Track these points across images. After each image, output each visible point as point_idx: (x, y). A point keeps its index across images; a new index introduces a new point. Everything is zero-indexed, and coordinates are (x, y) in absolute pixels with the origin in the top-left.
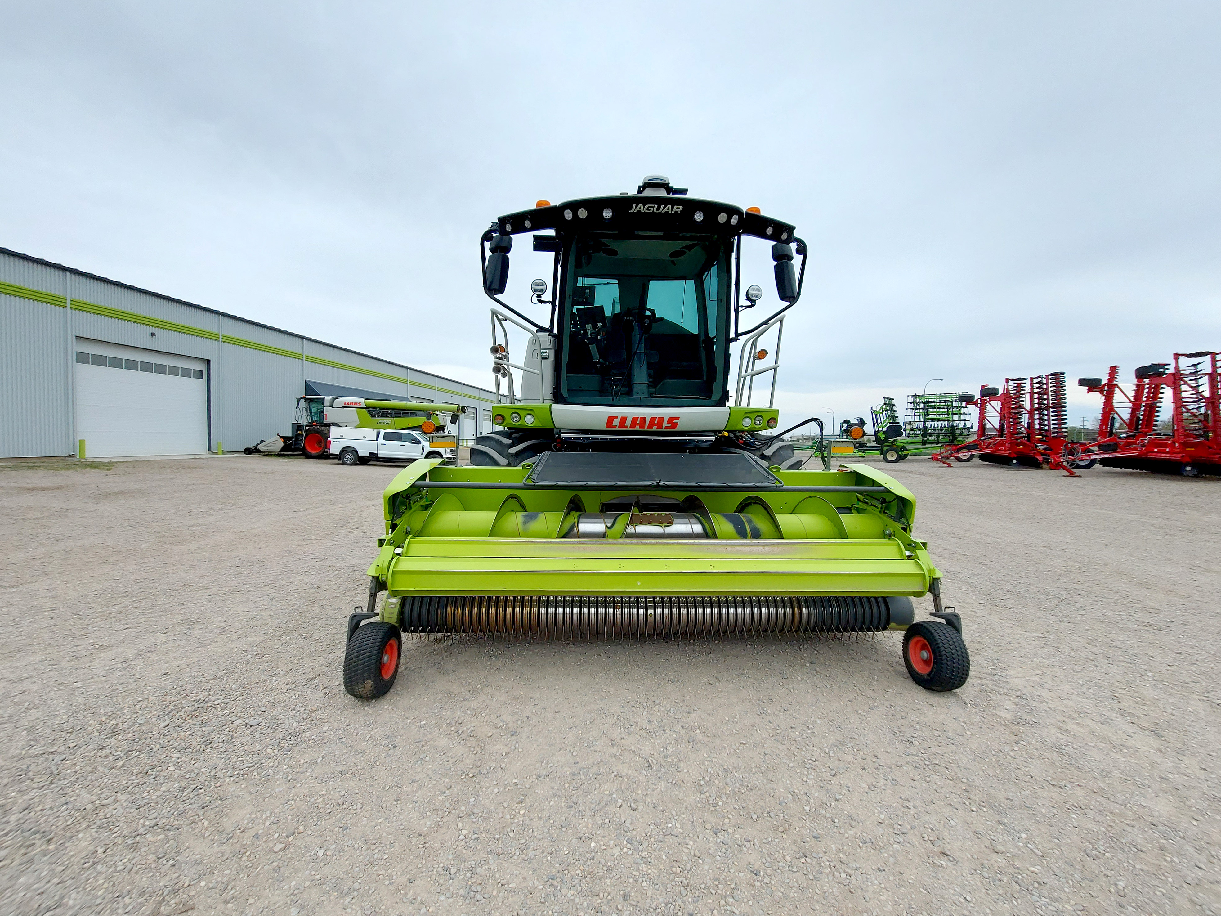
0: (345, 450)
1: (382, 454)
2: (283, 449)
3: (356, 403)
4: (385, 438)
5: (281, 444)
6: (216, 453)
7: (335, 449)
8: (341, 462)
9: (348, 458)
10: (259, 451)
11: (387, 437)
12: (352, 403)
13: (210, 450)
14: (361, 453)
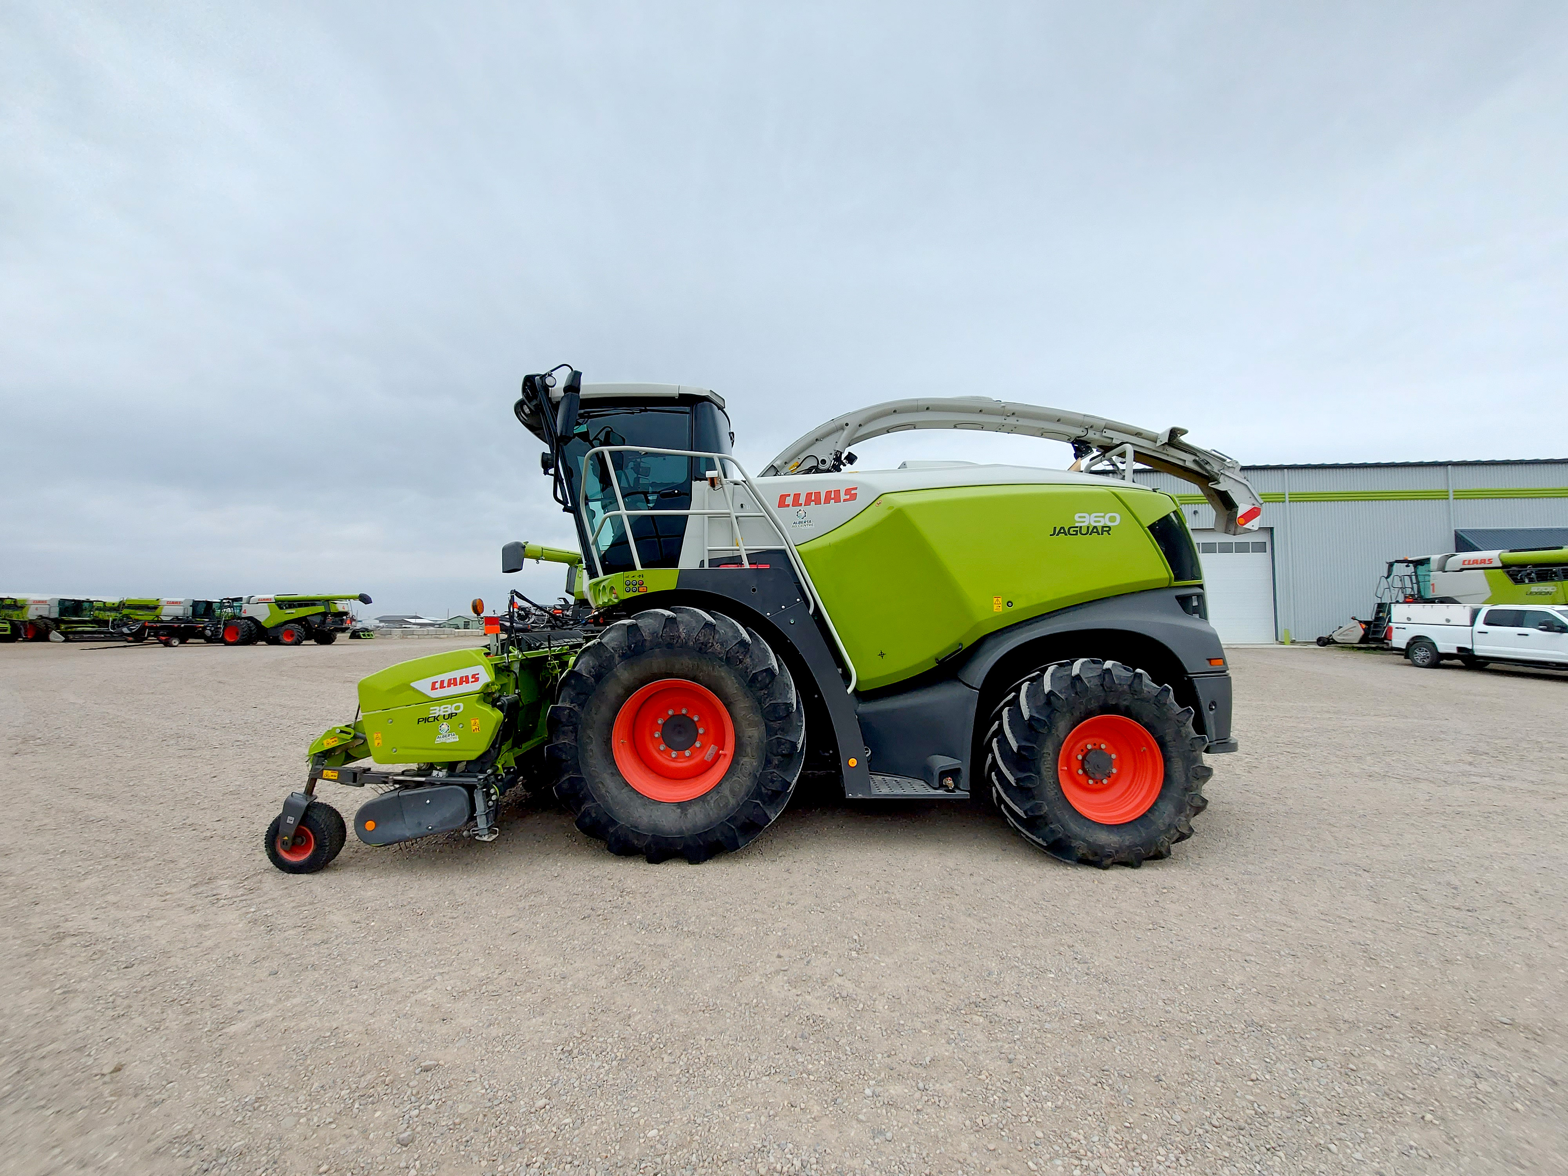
0: (1417, 641)
1: (1482, 649)
2: (1362, 641)
3: (1483, 561)
4: (1487, 622)
5: (1359, 632)
6: (1282, 643)
7: (1399, 640)
8: (1408, 661)
9: (1420, 655)
10: (1334, 642)
11: (1493, 619)
12: (1476, 562)
13: (1277, 639)
14: (1442, 648)
